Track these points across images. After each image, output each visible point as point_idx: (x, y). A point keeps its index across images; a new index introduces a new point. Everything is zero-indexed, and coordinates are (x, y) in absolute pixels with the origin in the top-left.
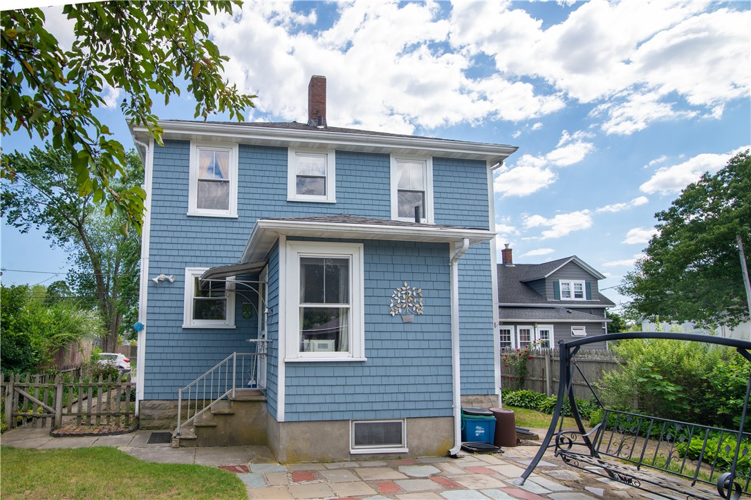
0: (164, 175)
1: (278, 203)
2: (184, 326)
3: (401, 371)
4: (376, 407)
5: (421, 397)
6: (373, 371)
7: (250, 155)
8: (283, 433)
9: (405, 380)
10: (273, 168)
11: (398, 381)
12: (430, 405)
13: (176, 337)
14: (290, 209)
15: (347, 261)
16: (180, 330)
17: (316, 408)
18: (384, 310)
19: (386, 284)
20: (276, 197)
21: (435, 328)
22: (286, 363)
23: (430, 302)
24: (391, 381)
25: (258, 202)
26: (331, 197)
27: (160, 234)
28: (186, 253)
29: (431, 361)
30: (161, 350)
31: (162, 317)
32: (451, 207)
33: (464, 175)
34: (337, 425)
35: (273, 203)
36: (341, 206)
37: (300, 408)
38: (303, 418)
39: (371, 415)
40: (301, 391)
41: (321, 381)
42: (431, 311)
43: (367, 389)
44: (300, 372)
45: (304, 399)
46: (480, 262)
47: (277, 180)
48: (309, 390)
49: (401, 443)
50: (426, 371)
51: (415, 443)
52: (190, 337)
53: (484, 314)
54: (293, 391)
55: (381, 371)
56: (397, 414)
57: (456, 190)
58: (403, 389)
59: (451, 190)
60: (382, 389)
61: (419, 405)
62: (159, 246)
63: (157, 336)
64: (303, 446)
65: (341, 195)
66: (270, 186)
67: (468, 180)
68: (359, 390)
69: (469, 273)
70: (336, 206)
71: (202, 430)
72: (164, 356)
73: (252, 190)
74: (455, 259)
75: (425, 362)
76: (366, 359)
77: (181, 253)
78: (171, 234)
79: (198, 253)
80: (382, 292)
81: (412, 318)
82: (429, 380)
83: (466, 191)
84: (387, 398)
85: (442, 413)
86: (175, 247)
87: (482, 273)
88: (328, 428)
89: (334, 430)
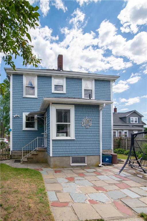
0: (16, 85)
1: (49, 93)
2: (23, 130)
3: (85, 142)
4: (78, 152)
5: (91, 150)
6: (77, 142)
7: (41, 79)
8: (52, 159)
9: (86, 145)
10: (48, 83)
11: (84, 145)
12: (93, 152)
13: (21, 133)
14: (53, 95)
15: (69, 110)
16: (22, 131)
17: (61, 153)
18: (80, 125)
19: (81, 117)
20: (49, 92)
21: (95, 130)
22: (52, 140)
23: (93, 122)
24: (82, 145)
25: (43, 93)
26: (64, 91)
27: (15, 103)
28: (23, 108)
29: (94, 140)
30: (17, 136)
31: (17, 127)
32: (100, 95)
34: (67, 157)
35: (48, 93)
36: (67, 94)
37: (57, 153)
38: (57, 155)
39: (77, 155)
40: (57, 148)
41: (62, 145)
42: (94, 125)
43: (75, 148)
44: (56, 142)
45: (58, 150)
46: (108, 111)
47: (49, 87)
48: (59, 148)
49: (85, 162)
50: (92, 142)
51: (89, 162)
53: (109, 126)
54: (54, 148)
55: (80, 142)
56: (84, 155)
57: (101, 90)
58: (86, 147)
59: (100, 90)
60: (80, 147)
61: (90, 152)
62: (15, 106)
63: (15, 133)
64: (57, 163)
65: (68, 91)
66: (47, 88)
67: (105, 86)
68: (73, 148)
69: (105, 114)
70: (66, 94)
71: (29, 159)
72: (17, 138)
73: (41, 90)
74: (101, 110)
75: (92, 140)
76: (75, 139)
77: (22, 108)
78: (18, 103)
79: (26, 108)
80: (80, 120)
81: (88, 127)
82: (93, 145)
83: (104, 90)
84: (81, 150)
85: (97, 154)
86: (20, 106)
87: (108, 114)
88: (64, 158)
89: (66, 159)
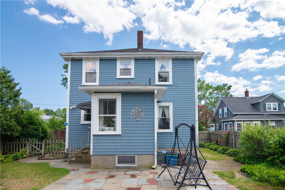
0: (74, 72)
1: (113, 79)
2: (81, 123)
3: (135, 138)
4: (125, 150)
5: (142, 147)
6: (124, 138)
7: (104, 63)
8: (92, 159)
9: (136, 141)
10: (112, 67)
11: (134, 141)
12: (146, 150)
13: (78, 127)
14: (118, 81)
16: (80, 125)
17: (104, 150)
18: (129, 116)
19: (130, 107)
20: (113, 77)
21: (148, 123)
22: (93, 135)
23: (146, 113)
24: (131, 141)
25: (106, 79)
26: (132, 76)
27: (73, 92)
28: (82, 98)
29: (146, 135)
30: (73, 131)
31: (74, 120)
32: (179, 77)
33: (185, 64)
34: (111, 156)
35: (112, 79)
36: (136, 79)
37: (98, 150)
38: (99, 154)
39: (124, 153)
40: (98, 144)
41: (105, 141)
42: (146, 116)
43: (122, 144)
44: (98, 138)
45: (99, 147)
46: (191, 98)
47: (113, 71)
48: (101, 144)
49: (135, 163)
50: (144, 138)
51: (140, 163)
52: (83, 127)
53: (192, 117)
54: (96, 144)
55: (127, 138)
56: (133, 153)
57: (181, 71)
58: (135, 144)
59: (179, 71)
60: (128, 144)
61: (141, 150)
62: (73, 96)
63: (72, 127)
64: (99, 163)
65: (137, 75)
66: (111, 73)
67: (186, 66)
68: (119, 144)
69: (186, 102)
70: (135, 79)
72: (74, 134)
73: (104, 75)
74: (156, 97)
75: (144, 135)
76: (121, 134)
77: (80, 98)
78: (77, 92)
79: (86, 98)
80: (128, 110)
81: (139, 119)
82: (145, 141)
83: (186, 71)
84: (129, 147)
85: (150, 153)
86: (78, 96)
87: (191, 102)
88: (108, 157)
89: (110, 158)
